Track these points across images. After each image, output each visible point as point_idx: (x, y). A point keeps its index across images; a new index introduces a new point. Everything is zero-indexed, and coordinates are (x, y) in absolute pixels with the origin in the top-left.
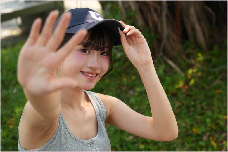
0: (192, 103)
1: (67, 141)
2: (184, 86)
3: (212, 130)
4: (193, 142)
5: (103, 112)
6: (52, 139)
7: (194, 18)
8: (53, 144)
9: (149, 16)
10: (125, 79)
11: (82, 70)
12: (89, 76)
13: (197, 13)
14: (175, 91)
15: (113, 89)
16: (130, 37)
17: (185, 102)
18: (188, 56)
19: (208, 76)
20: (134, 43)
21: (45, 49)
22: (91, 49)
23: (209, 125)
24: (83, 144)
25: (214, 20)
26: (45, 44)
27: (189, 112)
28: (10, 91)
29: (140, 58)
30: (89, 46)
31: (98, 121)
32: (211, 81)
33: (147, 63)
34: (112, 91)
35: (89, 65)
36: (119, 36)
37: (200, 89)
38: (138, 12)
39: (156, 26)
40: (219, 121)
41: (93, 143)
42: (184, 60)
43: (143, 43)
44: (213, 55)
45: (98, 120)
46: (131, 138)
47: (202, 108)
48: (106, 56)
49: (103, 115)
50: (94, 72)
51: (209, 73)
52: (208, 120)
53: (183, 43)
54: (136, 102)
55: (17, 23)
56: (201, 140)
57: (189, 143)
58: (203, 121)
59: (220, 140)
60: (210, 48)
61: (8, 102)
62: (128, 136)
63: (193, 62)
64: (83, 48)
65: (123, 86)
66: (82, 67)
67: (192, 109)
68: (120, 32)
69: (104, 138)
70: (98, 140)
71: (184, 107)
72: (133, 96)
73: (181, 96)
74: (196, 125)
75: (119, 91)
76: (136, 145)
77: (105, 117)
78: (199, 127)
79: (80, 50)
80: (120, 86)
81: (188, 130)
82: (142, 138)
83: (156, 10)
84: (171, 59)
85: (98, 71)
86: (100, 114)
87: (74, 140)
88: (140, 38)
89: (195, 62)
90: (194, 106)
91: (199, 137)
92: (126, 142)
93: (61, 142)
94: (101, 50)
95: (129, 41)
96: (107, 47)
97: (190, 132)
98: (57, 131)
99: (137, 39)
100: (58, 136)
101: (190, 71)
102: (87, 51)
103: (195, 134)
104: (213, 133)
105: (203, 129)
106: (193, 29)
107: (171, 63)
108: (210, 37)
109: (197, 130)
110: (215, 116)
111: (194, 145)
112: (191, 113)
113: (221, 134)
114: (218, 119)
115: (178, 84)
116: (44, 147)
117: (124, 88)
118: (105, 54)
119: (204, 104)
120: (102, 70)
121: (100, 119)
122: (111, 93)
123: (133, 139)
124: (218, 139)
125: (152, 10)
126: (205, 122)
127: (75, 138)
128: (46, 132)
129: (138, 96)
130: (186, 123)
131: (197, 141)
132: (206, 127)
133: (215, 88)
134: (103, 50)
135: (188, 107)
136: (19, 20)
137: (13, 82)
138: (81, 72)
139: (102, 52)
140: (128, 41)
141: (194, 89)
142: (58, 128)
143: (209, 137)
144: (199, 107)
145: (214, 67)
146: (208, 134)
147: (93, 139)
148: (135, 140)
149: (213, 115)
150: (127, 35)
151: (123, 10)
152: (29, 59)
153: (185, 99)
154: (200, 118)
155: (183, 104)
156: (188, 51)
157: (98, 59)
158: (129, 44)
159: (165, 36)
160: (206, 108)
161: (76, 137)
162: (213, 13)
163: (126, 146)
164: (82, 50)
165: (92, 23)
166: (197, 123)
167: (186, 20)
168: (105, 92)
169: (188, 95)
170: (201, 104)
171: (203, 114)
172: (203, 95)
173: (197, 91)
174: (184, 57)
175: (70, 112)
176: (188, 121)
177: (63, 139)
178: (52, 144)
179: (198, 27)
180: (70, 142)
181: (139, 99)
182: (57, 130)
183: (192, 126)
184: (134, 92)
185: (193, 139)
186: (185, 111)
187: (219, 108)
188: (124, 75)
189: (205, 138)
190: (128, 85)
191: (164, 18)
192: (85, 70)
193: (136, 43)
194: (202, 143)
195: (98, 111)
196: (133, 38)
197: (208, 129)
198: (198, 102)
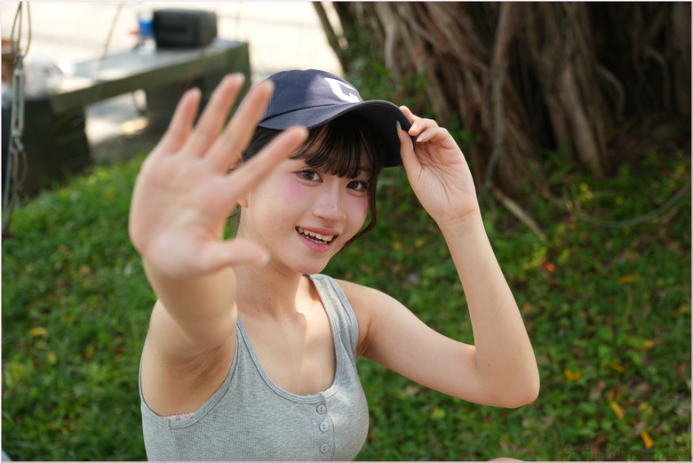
0: (565, 307)
1: (258, 399)
2: (544, 265)
3: (612, 374)
4: (564, 403)
5: (349, 327)
6: (220, 392)
7: (570, 95)
8: (223, 404)
9: (460, 90)
10: (397, 246)
11: (298, 225)
12: (315, 238)
13: (578, 82)
14: (522, 277)
15: (369, 270)
16: (423, 147)
17: (548, 305)
18: (557, 190)
19: (604, 241)
20: (434, 162)
21: (201, 164)
22: (326, 172)
23: (605, 362)
24: (297, 405)
25: (620, 103)
26: (203, 153)
27: (557, 329)
28: (117, 270)
29: (448, 198)
30: (321, 164)
31: (337, 350)
32: (612, 254)
33: (466, 212)
34: (365, 274)
35: (318, 212)
36: (397, 144)
37: (584, 273)
38: (433, 79)
39: (477, 116)
40: (630, 353)
41: (323, 403)
42: (546, 201)
43: (457, 162)
44: (616, 189)
45: (336, 346)
46: (411, 391)
47: (590, 321)
48: (360, 191)
49: (350, 335)
50: (329, 230)
51: (608, 235)
52: (603, 350)
53: (545, 158)
54: (426, 302)
55: (136, 105)
56: (586, 400)
57: (555, 407)
58: (591, 351)
59: (632, 400)
60: (611, 171)
61: (112, 298)
62: (404, 387)
63: (569, 205)
64: (306, 167)
65: (394, 262)
66: (301, 216)
67: (565, 322)
68: (401, 133)
69: (352, 391)
70: (337, 395)
71: (545, 317)
72: (419, 287)
73: (538, 290)
74: (572, 363)
75: (382, 274)
76: (425, 410)
77: (355, 340)
78: (581, 367)
79: (297, 173)
80: (386, 263)
81: (552, 374)
82: (438, 394)
83: (478, 76)
84: (514, 197)
85: (339, 229)
86: (342, 332)
87: (275, 395)
88: (448, 151)
89: (574, 206)
90: (569, 316)
91: (581, 392)
92: (400, 401)
93: (242, 401)
94: (348, 177)
95: (422, 156)
96: (367, 170)
97: (558, 379)
98: (233, 374)
99: (442, 151)
100: (234, 386)
101: (561, 229)
102: (316, 177)
103: (570, 384)
104: (615, 381)
105: (590, 371)
106: (570, 125)
107: (512, 206)
108: (610, 145)
109: (574, 375)
110: (620, 342)
111: (567, 412)
112: (561, 333)
113: (635, 384)
114: (628, 347)
115: (531, 258)
116: (200, 410)
117: (396, 269)
118: (360, 186)
119: (594, 310)
120: (347, 224)
121: (342, 345)
122: (363, 280)
123: (417, 394)
124: (626, 397)
125: (469, 75)
126: (596, 355)
127: (277, 391)
128: (205, 373)
129: (430, 288)
130: (549, 357)
131: (576, 402)
132: (598, 367)
133: (622, 271)
134: (355, 175)
135: (553, 318)
136: (140, 98)
137: (124, 249)
138: (297, 228)
139: (352, 180)
140: (418, 157)
141: (569, 273)
142: (233, 366)
143: (604, 392)
144: (581, 318)
145: (619, 218)
146: (602, 384)
147: (323, 393)
148: (422, 398)
149: (615, 337)
150: (419, 140)
151: (395, 75)
152: (161, 184)
153: (546, 298)
154: (583, 343)
155: (543, 310)
156: (556, 177)
157: (340, 197)
158: (422, 164)
159: (498, 140)
160: (598, 319)
161: (280, 388)
162: (618, 86)
163: (399, 410)
164: (304, 171)
165: (332, 108)
166: (576, 357)
167: (551, 101)
168: (349, 276)
169: (555, 288)
170: (586, 309)
171: (591, 335)
172: (591, 287)
173: (577, 277)
174: (546, 194)
175: (266, 326)
176: (553, 351)
177: (247, 392)
178: (219, 404)
179: (580, 118)
180: (265, 400)
181: (432, 295)
182: (232, 371)
183: (563, 363)
184: (421, 278)
185: (564, 397)
186: (547, 327)
187: (630, 320)
188: (395, 235)
189: (595, 395)
190: (405, 260)
191: (497, 96)
192: (307, 223)
193: (437, 160)
194: (588, 408)
195: (338, 325)
196: (431, 149)
197: (603, 372)
198: (578, 305)
